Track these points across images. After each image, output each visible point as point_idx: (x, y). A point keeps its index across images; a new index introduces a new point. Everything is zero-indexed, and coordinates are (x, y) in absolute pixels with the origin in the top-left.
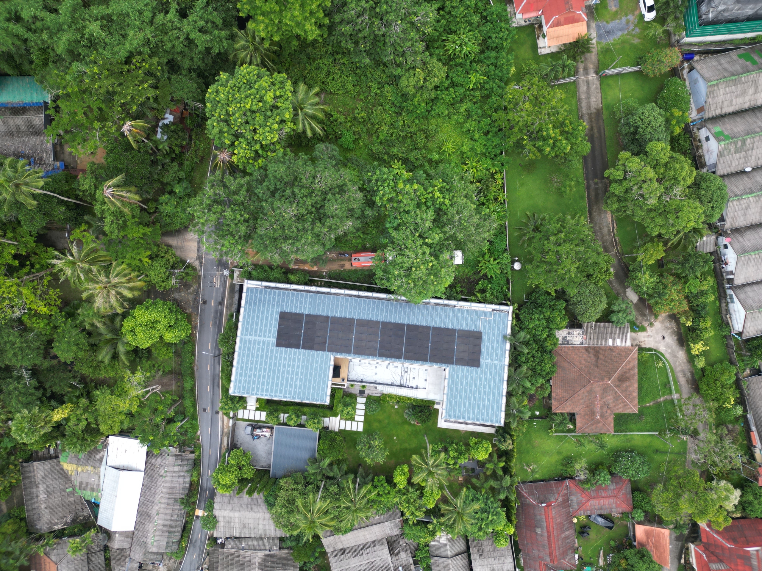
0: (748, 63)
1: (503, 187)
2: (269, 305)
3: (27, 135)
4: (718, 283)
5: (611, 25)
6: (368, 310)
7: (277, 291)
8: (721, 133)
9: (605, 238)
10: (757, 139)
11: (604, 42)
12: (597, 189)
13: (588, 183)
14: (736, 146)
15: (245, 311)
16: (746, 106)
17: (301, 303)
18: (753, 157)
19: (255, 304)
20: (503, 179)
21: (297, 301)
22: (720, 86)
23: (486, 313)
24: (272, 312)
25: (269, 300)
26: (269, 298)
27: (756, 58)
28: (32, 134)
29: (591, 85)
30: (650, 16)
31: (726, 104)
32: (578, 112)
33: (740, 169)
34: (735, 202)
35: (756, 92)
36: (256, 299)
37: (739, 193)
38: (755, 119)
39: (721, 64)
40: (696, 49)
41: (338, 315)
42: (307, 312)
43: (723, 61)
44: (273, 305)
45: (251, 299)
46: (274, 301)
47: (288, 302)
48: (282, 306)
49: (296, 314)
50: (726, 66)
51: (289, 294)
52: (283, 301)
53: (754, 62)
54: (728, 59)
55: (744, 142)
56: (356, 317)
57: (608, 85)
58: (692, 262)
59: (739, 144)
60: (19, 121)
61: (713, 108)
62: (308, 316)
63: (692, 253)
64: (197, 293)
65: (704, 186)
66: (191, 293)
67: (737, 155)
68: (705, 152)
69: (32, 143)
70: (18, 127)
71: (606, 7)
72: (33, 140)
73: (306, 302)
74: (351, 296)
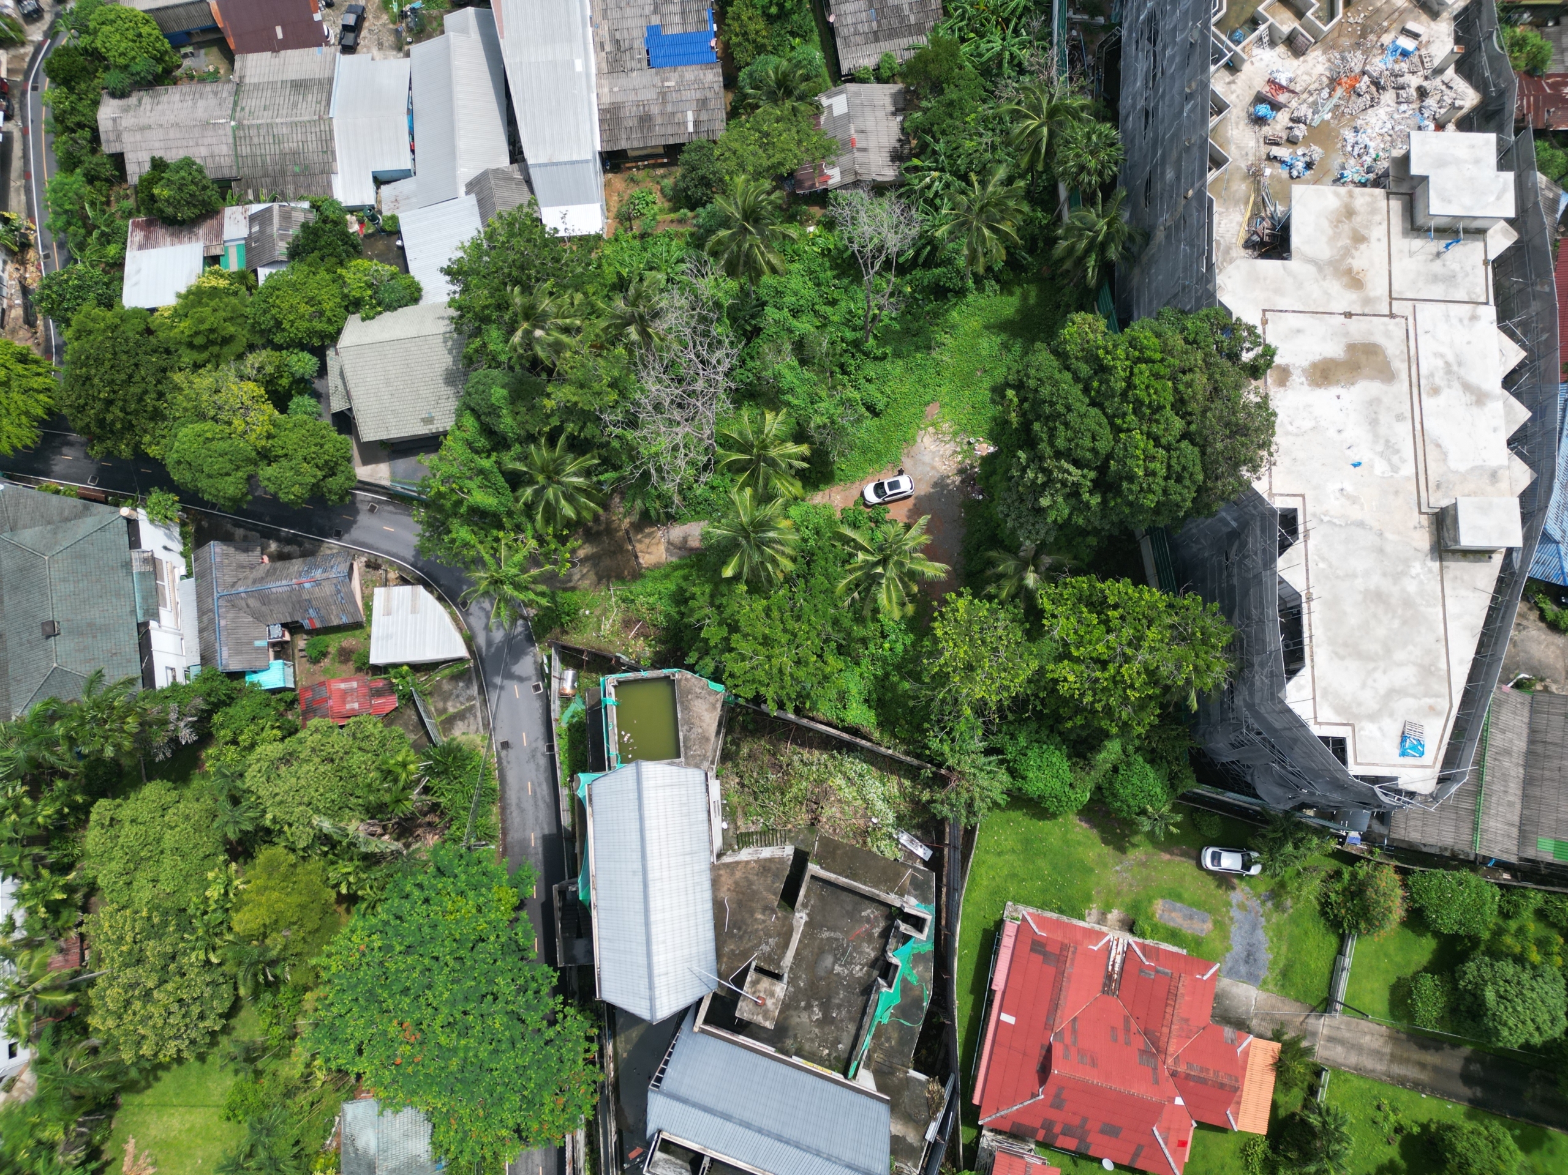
5: (1237, 944)
11: (1266, 975)
13: (1527, 1115)
16: (1521, 773)
29: (1339, 1035)
31: (1508, 816)
35: (1509, 753)
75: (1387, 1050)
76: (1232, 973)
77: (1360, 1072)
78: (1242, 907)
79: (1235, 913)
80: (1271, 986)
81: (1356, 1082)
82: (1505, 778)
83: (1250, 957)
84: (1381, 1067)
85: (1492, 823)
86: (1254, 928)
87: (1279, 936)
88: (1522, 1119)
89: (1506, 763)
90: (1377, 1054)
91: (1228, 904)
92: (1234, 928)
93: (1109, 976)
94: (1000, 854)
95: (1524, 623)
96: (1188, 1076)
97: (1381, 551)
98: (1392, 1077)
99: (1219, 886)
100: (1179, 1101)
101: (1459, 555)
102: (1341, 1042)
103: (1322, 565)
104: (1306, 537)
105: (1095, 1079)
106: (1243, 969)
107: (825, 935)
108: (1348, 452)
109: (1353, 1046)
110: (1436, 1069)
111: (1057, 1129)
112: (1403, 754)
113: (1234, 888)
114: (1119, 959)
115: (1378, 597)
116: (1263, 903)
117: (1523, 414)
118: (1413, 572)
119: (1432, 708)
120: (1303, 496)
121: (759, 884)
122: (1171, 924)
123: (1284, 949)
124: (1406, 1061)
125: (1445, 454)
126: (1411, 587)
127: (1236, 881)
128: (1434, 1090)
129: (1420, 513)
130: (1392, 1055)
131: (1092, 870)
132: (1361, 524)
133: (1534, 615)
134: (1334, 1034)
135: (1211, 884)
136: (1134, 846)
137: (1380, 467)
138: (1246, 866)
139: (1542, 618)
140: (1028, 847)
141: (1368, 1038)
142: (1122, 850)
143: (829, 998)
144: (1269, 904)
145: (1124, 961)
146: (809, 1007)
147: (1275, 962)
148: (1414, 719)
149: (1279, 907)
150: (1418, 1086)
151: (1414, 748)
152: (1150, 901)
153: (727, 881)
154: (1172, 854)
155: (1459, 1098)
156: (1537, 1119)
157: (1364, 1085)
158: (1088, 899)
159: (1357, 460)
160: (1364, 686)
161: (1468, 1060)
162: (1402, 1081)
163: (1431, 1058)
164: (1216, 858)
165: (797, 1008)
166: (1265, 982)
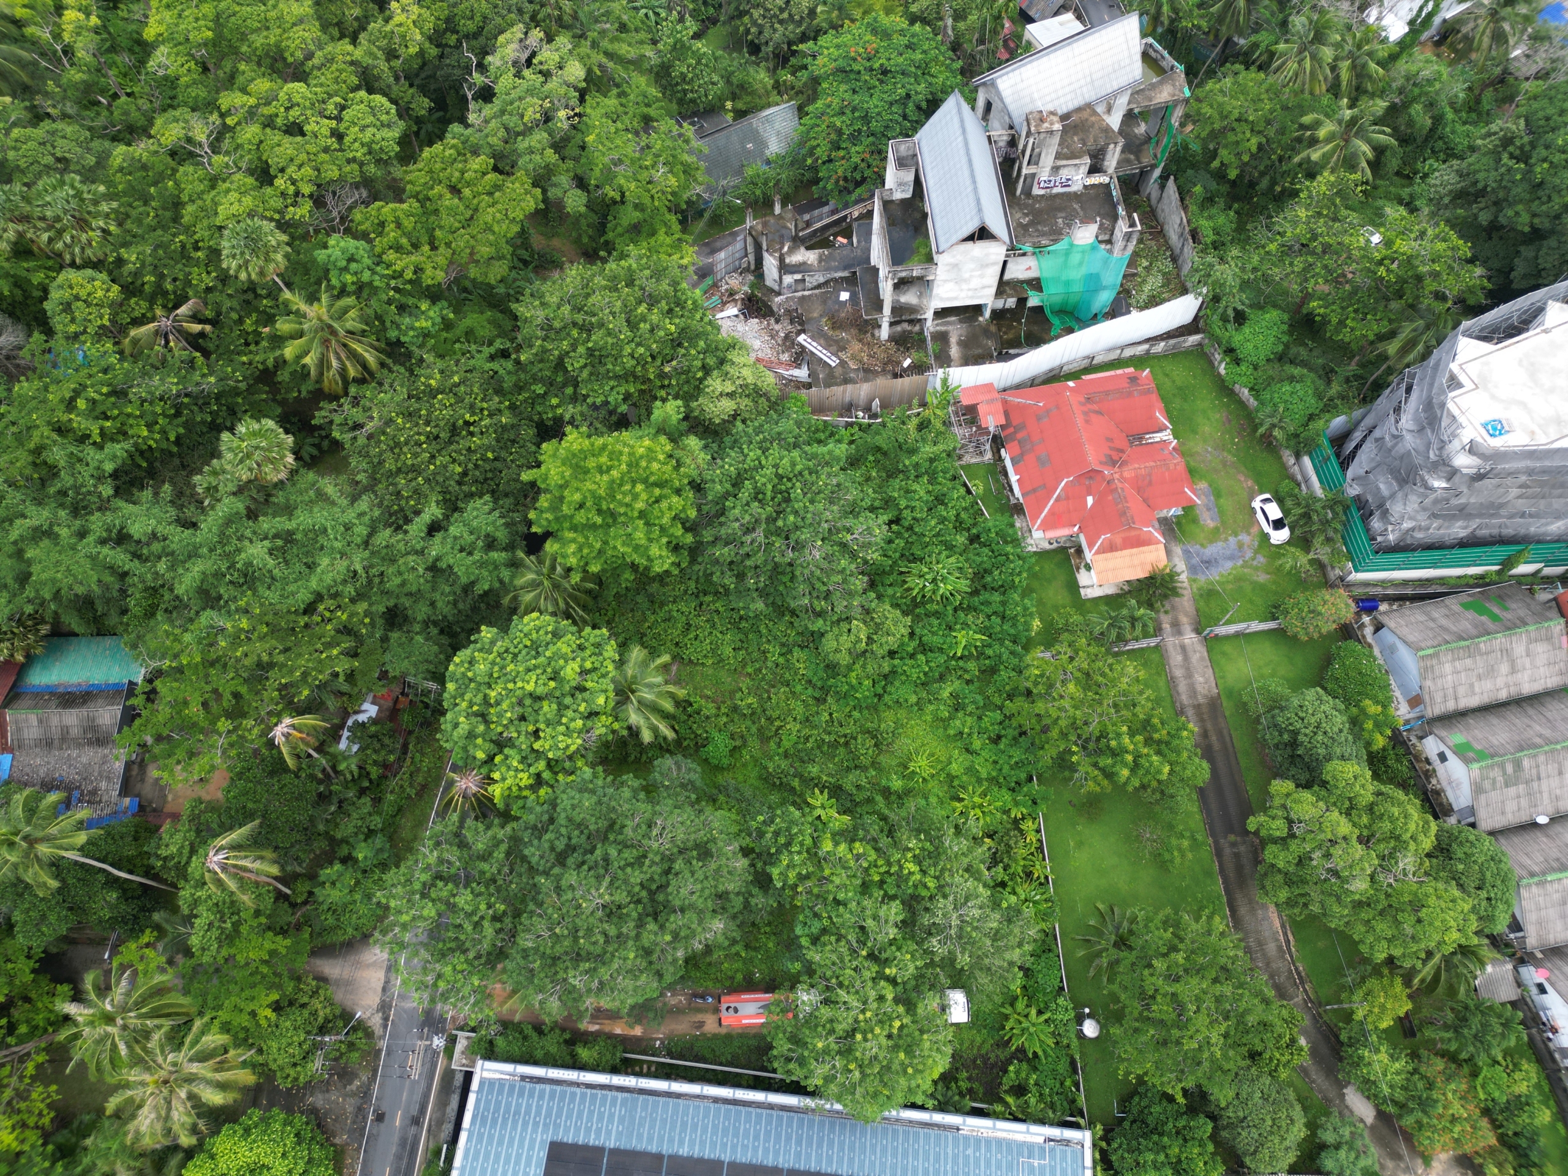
0: (1484, 618)
1: (1040, 849)
2: (525, 1124)
3: (79, 746)
4: (1548, 1077)
5: (1211, 551)
6: (756, 1137)
7: (548, 1087)
8: (1467, 746)
9: (1274, 965)
10: (1542, 758)
11: (1201, 579)
12: (1237, 855)
13: (1216, 843)
14: (1504, 773)
15: (469, 1139)
16: (1503, 695)
17: (600, 1118)
18: (1546, 796)
19: (494, 1121)
20: (1038, 831)
21: (591, 1112)
22: (1443, 659)
23: (1030, 1149)
24: (533, 1141)
25: (528, 1112)
26: (529, 1106)
27: (1496, 610)
28: (90, 743)
29: (1190, 653)
30: (1280, 536)
31: (1461, 691)
32: (1173, 703)
33: (1523, 818)
34: (1534, 889)
35: (1513, 670)
36: (497, 1110)
37: (1536, 869)
38: (1527, 721)
39: (1433, 620)
40: (1379, 591)
41: (684, 1151)
42: (611, 1144)
43: (1435, 615)
44: (536, 1124)
45: (487, 1109)
46: (538, 1113)
47: (569, 1116)
48: (557, 1126)
49: (586, 1148)
50: (1444, 622)
51: (573, 1094)
52: (559, 1115)
53: (1495, 618)
54: (1444, 611)
55: (1518, 764)
56: (726, 1157)
57: (1224, 654)
58: (1475, 1022)
59: (1509, 769)
60: (72, 718)
61: (1438, 698)
62: (615, 1152)
63: (1471, 1004)
64: (365, 1093)
65: (1460, 854)
66: (353, 1094)
67: (1512, 791)
68: (1444, 784)
69: (84, 760)
70: (65, 730)
71: (1195, 521)
72: (89, 756)
73: (611, 1116)
74: (716, 1100)
76: (1186, 552)
77: (1172, 682)
78: (1240, 546)
79: (1232, 540)
80: (1193, 584)
82: (1491, 672)
83: (1208, 563)
84: (1185, 698)
85: (1448, 668)
86: (1231, 558)
90: (1193, 692)
91: (1235, 533)
92: (1220, 544)
93: (1141, 438)
96: (1114, 490)
100: (1090, 500)
106: (1195, 561)
107: (1076, 206)
109: (1188, 669)
112: (1484, 425)
113: (1250, 534)
114: (1157, 440)
119: (1533, 433)
124: (1201, 719)
130: (1199, 705)
131: (1196, 433)
134: (1189, 649)
136: (1233, 454)
141: (1201, 680)
142: (1225, 447)
146: (1026, 215)
147: (1215, 583)
148: (1516, 423)
153: (1085, 115)
154: (1246, 480)
160: (1512, 385)
164: (1264, 502)
165: (1021, 209)
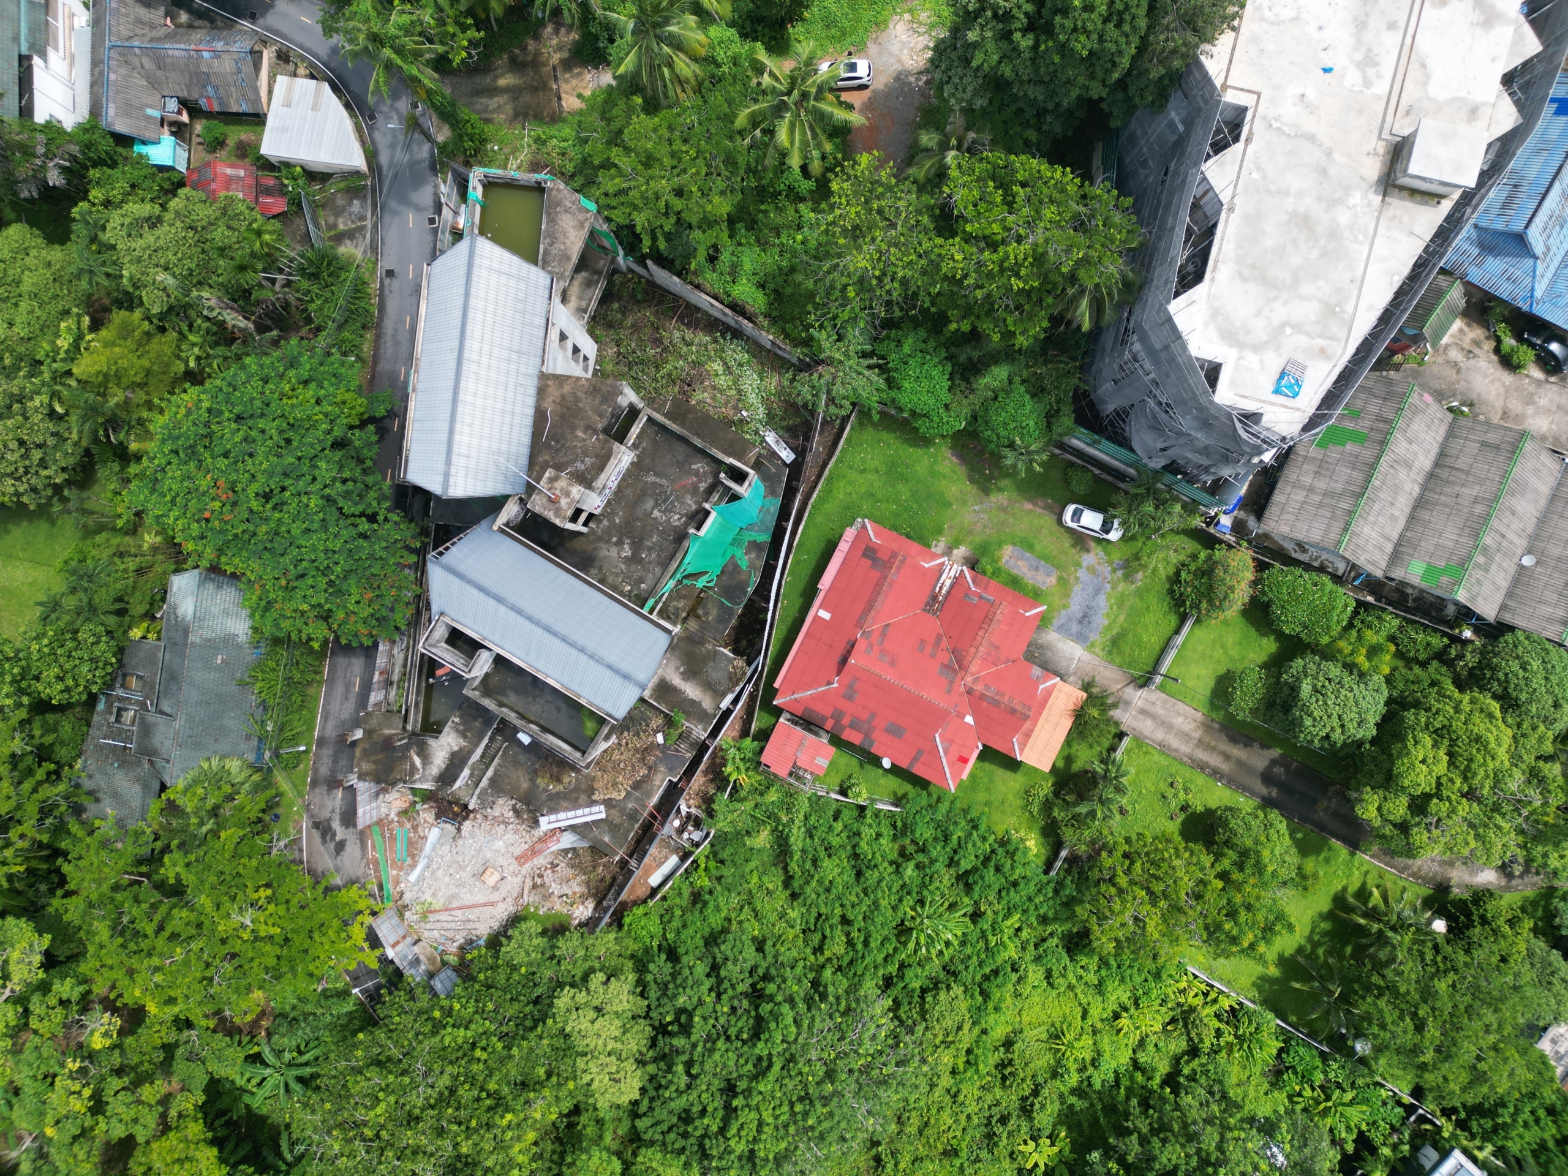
0: (1349, 447)
8: (1432, 570)
10: (1494, 521)
13: (1313, 823)
16: (1416, 492)
18: (1515, 539)
22: (1358, 530)
27: (1350, 425)
29: (1152, 709)
30: (1115, 533)
31: (1387, 529)
35: (1410, 466)
43: (1307, 480)
50: (1322, 484)
53: (1358, 438)
54: (1309, 468)
55: (1485, 550)
59: (1481, 560)
61: (1377, 557)
67: (1494, 568)
75: (1197, 735)
76: (1060, 629)
77: (1163, 749)
78: (1091, 570)
79: (1082, 574)
80: (1098, 650)
81: (1157, 757)
82: (1396, 489)
83: (1085, 619)
84: (1185, 749)
85: (1367, 530)
86: (1098, 591)
87: (1121, 604)
88: (1309, 826)
89: (1403, 474)
90: (1185, 736)
91: (1078, 565)
92: (1077, 588)
93: (935, 597)
94: (863, 471)
95: (1477, 351)
96: (982, 697)
97: (1324, 172)
98: (1193, 760)
99: (1074, 546)
100: (969, 719)
101: (1405, 193)
102: (1153, 717)
103: (1255, 175)
104: (1248, 140)
105: (890, 676)
106: (1075, 628)
107: (651, 479)
108: (1323, 55)
109: (1163, 723)
110: (1239, 763)
111: (845, 721)
112: (1277, 391)
113: (1088, 551)
114: (948, 583)
115: (1304, 221)
116: (1114, 571)
117: (1532, 46)
118: (1351, 201)
119: (1322, 351)
120: (1259, 94)
121: (586, 403)
122: (1015, 571)
123: (1122, 618)
124: (1213, 749)
125: (1428, 77)
126: (1343, 217)
127: (1092, 544)
128: (1231, 782)
129: (1380, 138)
130: (1200, 741)
131: (950, 504)
132: (1312, 138)
133: (1489, 345)
134: (1148, 707)
135: (1067, 542)
136: (1000, 490)
137: (1353, 78)
138: (1106, 527)
139: (1497, 350)
140: (894, 472)
141: (1181, 719)
142: (986, 491)
143: (642, 539)
144: (1120, 573)
145: (952, 586)
146: (620, 543)
147: (1109, 628)
148: (1300, 358)
149: (1128, 577)
150: (1216, 774)
151: (1290, 387)
152: (1000, 545)
153: (553, 393)
154: (1035, 504)
155: (1253, 794)
156: (1322, 828)
157: (1164, 761)
158: (939, 531)
159: (1329, 65)
160: (1258, 313)
161: (1273, 762)
162: (1202, 767)
163: (1238, 752)
164: (1076, 516)
165: (608, 542)
166: (1093, 645)
